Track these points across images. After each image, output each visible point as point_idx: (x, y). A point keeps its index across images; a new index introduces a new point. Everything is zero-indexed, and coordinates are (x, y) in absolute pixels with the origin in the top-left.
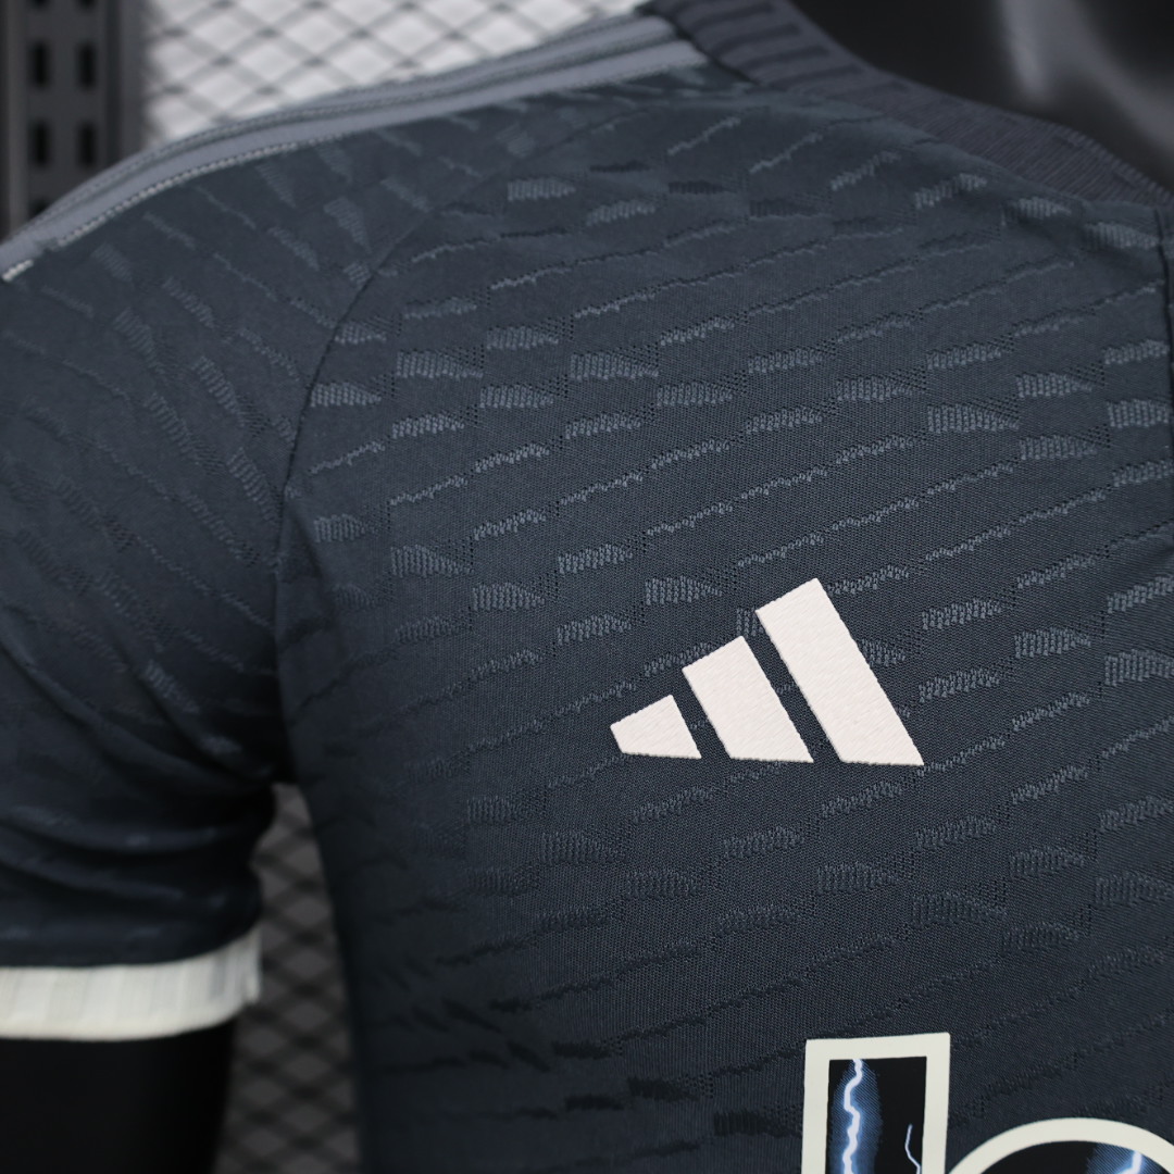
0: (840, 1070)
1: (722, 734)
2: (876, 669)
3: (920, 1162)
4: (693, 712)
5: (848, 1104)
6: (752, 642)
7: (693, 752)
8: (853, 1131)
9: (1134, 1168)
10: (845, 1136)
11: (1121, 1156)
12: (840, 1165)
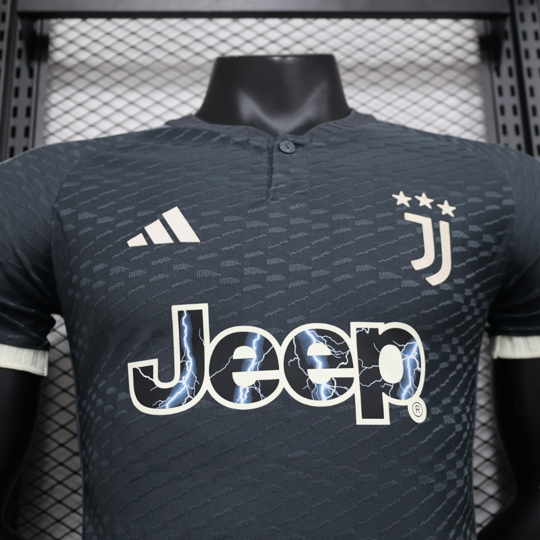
0: (181, 314)
1: (153, 239)
2: (190, 224)
3: (203, 339)
4: (146, 236)
5: (184, 324)
6: (161, 220)
7: (146, 244)
8: (186, 331)
9: (258, 338)
10: (184, 333)
11: (255, 335)
12: (183, 341)
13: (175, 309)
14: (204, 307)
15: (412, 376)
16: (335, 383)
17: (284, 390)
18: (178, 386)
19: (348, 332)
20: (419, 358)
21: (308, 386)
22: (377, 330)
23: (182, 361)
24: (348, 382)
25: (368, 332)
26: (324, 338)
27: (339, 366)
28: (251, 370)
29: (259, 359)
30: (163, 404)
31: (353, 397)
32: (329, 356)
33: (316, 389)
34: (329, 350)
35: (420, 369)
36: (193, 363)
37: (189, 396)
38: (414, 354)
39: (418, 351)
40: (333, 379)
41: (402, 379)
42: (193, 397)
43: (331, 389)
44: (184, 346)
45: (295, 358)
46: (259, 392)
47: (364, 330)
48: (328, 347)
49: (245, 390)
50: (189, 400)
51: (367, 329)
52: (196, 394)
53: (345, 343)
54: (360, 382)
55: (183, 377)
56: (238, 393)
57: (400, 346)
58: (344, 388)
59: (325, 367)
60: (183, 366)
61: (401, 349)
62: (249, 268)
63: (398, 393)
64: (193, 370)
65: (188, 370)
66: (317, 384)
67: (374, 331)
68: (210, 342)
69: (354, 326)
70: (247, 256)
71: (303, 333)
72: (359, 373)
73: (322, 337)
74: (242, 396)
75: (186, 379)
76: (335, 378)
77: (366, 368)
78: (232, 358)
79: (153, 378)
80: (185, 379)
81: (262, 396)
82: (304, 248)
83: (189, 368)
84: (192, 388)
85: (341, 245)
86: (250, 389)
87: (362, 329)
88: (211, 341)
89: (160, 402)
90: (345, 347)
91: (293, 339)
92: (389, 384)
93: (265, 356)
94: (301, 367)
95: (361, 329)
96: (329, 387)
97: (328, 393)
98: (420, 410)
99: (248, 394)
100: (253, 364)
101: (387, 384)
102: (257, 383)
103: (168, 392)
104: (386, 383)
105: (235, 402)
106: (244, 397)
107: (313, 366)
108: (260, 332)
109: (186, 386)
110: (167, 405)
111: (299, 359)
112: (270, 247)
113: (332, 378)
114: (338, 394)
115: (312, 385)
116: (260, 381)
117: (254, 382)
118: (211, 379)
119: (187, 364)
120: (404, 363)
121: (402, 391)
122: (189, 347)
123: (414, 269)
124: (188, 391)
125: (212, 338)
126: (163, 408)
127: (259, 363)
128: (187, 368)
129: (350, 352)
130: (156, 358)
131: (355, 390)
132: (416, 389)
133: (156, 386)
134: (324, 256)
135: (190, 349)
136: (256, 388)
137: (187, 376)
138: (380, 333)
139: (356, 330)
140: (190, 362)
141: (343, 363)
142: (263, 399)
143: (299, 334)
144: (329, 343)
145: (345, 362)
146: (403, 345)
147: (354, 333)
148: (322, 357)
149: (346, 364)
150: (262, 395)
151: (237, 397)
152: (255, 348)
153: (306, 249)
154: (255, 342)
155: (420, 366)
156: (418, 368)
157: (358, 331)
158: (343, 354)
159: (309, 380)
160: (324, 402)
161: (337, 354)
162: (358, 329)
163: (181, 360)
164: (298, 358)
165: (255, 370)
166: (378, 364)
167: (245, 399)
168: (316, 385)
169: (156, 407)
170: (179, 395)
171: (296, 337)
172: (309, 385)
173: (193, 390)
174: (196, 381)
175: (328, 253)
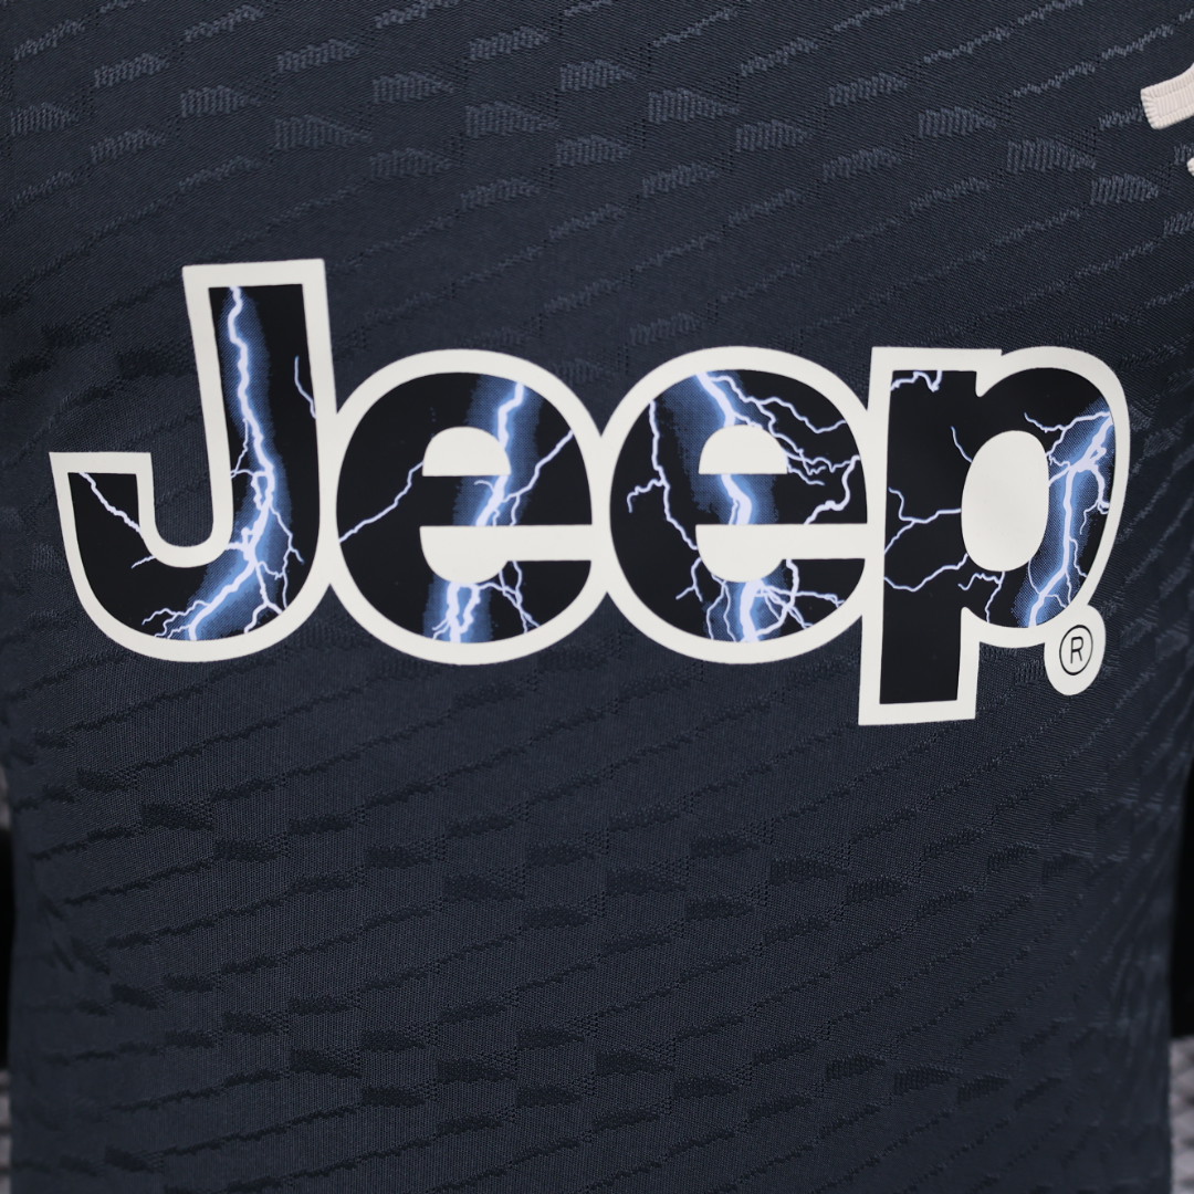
3: (311, 396)
9: (517, 400)
10: (237, 370)
11: (503, 386)
12: (237, 402)
13: (198, 280)
14: (309, 275)
15: (1076, 536)
16: (796, 580)
17: (607, 603)
18: (228, 561)
19: (860, 386)
20: (1108, 467)
21: (695, 587)
22: (971, 377)
23: (236, 472)
24: (843, 575)
25: (934, 387)
26: (766, 407)
27: (813, 517)
28: (490, 523)
29: (518, 480)
30: (177, 623)
31: (856, 630)
32: (779, 477)
33: (725, 599)
34: (784, 455)
35: (1105, 505)
36: (279, 481)
37: (267, 603)
38: (1095, 453)
39: (1111, 443)
40: (790, 565)
41: (1038, 553)
42: (283, 608)
43: (779, 601)
44: (240, 417)
45: (654, 482)
46: (518, 605)
47: (921, 379)
48: (780, 440)
49: (465, 595)
50: (268, 617)
51: (932, 374)
52: (291, 596)
53: (845, 427)
54: (886, 574)
55: (245, 532)
56: (440, 606)
57: (1046, 430)
58: (827, 597)
59: (762, 518)
60: (241, 489)
61: (1047, 441)
62: (485, 107)
63: (1017, 603)
64: (278, 506)
65: (258, 506)
66: (729, 584)
67: (961, 381)
68: (339, 407)
69: (886, 362)
70: (480, 49)
71: (688, 387)
72: (887, 542)
73: (759, 404)
74: (457, 615)
75: (256, 540)
76: (795, 562)
77: (914, 521)
78: (421, 469)
79: (137, 521)
80: (250, 537)
81: (529, 617)
82: (712, 19)
83: (263, 500)
84: (278, 576)
85: (866, 14)
86: (483, 593)
87: (916, 375)
88: (340, 401)
89: (167, 616)
90: (844, 444)
91: (648, 408)
92: (989, 573)
93: (543, 469)
94: (673, 516)
95: (909, 374)
96: (771, 593)
97: (764, 615)
98: (1085, 652)
99: (477, 609)
100: (497, 499)
101: (983, 576)
102: (509, 570)
103: (192, 583)
104: (981, 570)
105: (430, 635)
106: (461, 619)
107: (717, 513)
108: (527, 377)
109: (253, 566)
110: (192, 628)
111: (667, 487)
112: (575, 9)
113: (784, 562)
114: (800, 619)
115: (710, 586)
116: (521, 564)
117: (498, 569)
118: (343, 545)
119: (254, 484)
120: (1055, 493)
121: (1032, 595)
122: (261, 421)
123: (1149, 125)
124: (263, 586)
125: (343, 393)
126: (178, 637)
127: (518, 495)
128: (257, 499)
129: (859, 464)
130: (143, 450)
131: (866, 605)
132: (1082, 580)
133: (149, 554)
134: (791, 58)
135: (266, 430)
136: (504, 589)
137: (258, 529)
138: (982, 388)
139: (890, 377)
140: (267, 474)
141: (830, 505)
142: (531, 628)
143: (674, 387)
144: (785, 425)
145: (838, 501)
146: (1059, 427)
147: (881, 386)
148: (755, 482)
149: (839, 507)
150: (525, 616)
151: (437, 619)
152: (504, 435)
153: (721, 21)
154: (504, 412)
155: (1108, 497)
156: (1100, 502)
157: (897, 384)
158: (832, 470)
159: (702, 565)
160: (751, 649)
161: (812, 468)
162: (897, 375)
163: (233, 467)
164: (663, 482)
165: (504, 520)
166: (959, 505)
167: (465, 628)
168: (724, 586)
169: (153, 629)
170: (230, 595)
171: (659, 400)
172: (699, 585)
173: (282, 580)
174: (291, 549)
175: (808, 45)
